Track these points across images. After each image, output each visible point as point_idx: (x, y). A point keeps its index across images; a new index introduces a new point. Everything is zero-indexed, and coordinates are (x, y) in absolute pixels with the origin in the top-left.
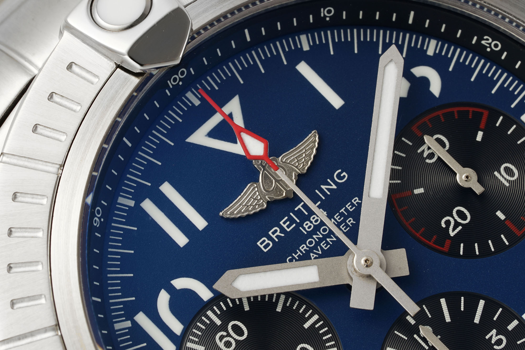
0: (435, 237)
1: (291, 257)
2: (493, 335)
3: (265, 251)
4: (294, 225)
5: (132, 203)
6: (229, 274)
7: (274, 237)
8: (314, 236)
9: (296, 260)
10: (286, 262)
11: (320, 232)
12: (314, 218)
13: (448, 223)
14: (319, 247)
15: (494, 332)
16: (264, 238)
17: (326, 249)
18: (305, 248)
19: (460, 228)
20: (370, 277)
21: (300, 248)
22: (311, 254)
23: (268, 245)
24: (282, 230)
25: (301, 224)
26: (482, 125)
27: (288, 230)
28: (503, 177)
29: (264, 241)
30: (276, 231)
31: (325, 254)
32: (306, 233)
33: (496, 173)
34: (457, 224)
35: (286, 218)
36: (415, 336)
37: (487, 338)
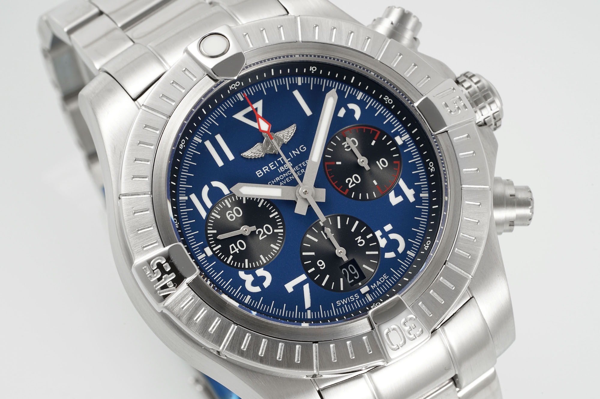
0: (342, 186)
1: (270, 182)
2: (359, 239)
3: (259, 176)
4: (276, 167)
5: (200, 141)
6: (239, 184)
7: (265, 171)
8: (284, 175)
9: (273, 184)
10: (268, 184)
11: (287, 173)
12: (285, 166)
13: (349, 181)
14: (285, 180)
15: (360, 237)
17: (288, 181)
18: (278, 179)
19: (354, 185)
20: (306, 199)
21: (276, 179)
22: (281, 183)
23: (261, 174)
24: (269, 168)
25: (279, 167)
26: (376, 138)
27: (272, 169)
28: (380, 164)
29: (259, 172)
30: (266, 168)
31: (287, 184)
32: (280, 172)
33: (377, 162)
34: (353, 183)
35: (272, 163)
36: (322, 232)
37: (356, 239)
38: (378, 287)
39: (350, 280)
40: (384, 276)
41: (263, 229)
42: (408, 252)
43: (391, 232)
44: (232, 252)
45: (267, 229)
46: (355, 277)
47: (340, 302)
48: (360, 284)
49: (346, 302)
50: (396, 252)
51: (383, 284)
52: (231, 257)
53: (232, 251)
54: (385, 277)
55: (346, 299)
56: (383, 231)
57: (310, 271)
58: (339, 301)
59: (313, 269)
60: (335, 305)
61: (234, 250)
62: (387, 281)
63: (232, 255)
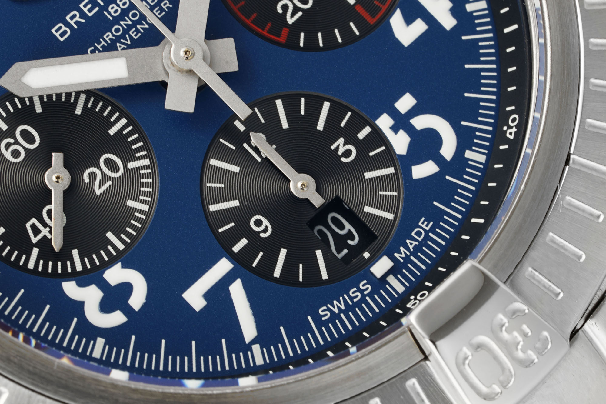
0: (269, 25)
1: (93, 48)
2: (340, 145)
3: (62, 39)
4: (97, 9)
6: (17, 67)
7: (72, 22)
8: (122, 23)
9: (99, 51)
10: (87, 53)
11: (129, 18)
12: (121, 1)
13: (285, 7)
14: (127, 36)
15: (341, 141)
16: (60, 25)
17: (136, 38)
18: (111, 36)
19: (300, 14)
20: (191, 72)
21: (105, 37)
22: (118, 45)
23: (65, 32)
24: (83, 15)
25: (105, 8)
27: (90, 15)
29: (60, 28)
30: (74, 16)
31: (135, 44)
32: (111, 18)
34: (296, 9)
36: (245, 145)
37: (333, 147)
38: (412, 254)
39: (339, 252)
40: (420, 224)
41: (99, 168)
42: (468, 154)
43: (414, 112)
44: (34, 240)
45: (110, 164)
46: (350, 242)
47: (328, 309)
48: (366, 255)
49: (343, 307)
50: (439, 160)
51: (423, 243)
52: (35, 251)
53: (35, 236)
54: (424, 225)
55: (341, 298)
56: (394, 114)
57: (236, 248)
58: (325, 308)
59: (244, 242)
60: (317, 319)
61: (39, 232)
62: (430, 234)
63: (37, 245)
